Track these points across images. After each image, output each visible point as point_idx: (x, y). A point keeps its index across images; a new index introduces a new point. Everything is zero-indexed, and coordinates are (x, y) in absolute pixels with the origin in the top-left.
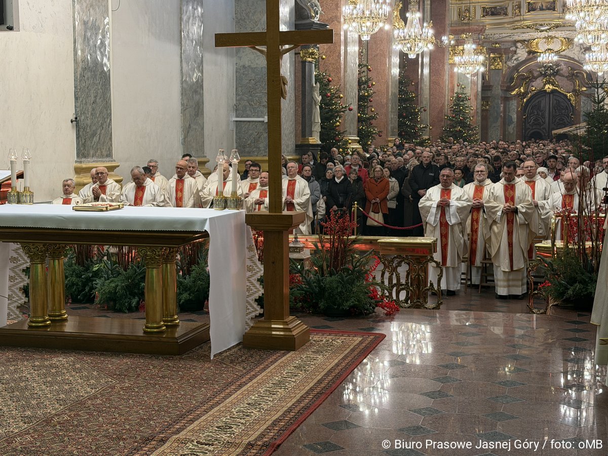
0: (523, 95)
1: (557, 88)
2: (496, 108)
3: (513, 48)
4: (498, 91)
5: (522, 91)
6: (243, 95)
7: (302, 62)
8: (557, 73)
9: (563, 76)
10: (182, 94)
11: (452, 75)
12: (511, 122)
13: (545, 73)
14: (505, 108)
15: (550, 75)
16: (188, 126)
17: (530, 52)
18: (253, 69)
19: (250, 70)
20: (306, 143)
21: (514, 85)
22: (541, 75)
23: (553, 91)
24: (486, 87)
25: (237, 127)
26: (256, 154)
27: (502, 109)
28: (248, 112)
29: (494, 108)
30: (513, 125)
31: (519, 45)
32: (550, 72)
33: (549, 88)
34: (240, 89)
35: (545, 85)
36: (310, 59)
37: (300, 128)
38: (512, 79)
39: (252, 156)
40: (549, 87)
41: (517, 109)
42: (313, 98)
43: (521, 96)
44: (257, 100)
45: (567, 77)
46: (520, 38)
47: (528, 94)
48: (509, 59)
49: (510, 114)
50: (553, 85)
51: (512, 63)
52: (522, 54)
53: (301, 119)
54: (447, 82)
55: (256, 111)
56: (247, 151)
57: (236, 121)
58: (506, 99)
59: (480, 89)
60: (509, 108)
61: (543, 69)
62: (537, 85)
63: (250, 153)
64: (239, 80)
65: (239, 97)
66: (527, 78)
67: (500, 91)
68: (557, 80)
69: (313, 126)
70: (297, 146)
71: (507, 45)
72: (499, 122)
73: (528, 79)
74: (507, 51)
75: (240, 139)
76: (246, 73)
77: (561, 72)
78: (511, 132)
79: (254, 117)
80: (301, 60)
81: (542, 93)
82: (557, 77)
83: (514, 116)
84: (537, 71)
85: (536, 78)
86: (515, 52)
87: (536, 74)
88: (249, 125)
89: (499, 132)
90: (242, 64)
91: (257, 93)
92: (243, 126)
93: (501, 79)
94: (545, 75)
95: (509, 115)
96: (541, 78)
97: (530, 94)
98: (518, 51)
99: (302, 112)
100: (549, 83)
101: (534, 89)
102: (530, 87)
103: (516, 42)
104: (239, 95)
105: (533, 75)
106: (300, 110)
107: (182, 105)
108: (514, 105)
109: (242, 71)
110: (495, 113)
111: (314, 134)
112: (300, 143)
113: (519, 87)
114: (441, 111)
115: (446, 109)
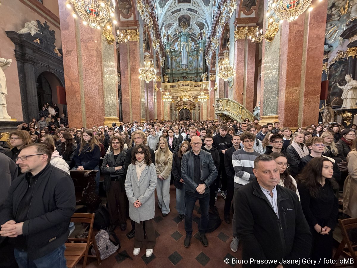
3: (177, 98)
4: (174, 108)
8: (186, 104)
12: (177, 116)
14: (175, 112)
15: (185, 105)
17: (181, 99)
23: (186, 109)
24: (171, 107)
30: (177, 117)
31: (178, 97)
32: (185, 104)
38: (176, 106)
40: (185, 108)
43: (179, 109)
45: (189, 105)
46: (179, 95)
48: (176, 100)
51: (177, 101)
52: (179, 99)
54: (162, 104)
58: (175, 110)
62: (182, 107)
68: (187, 106)
71: (175, 97)
72: (174, 116)
73: (180, 106)
74: (175, 98)
81: (183, 109)
83: (177, 114)
85: (182, 105)
86: (177, 99)
93: (174, 105)
94: (184, 105)
97: (181, 109)
98: (178, 98)
100: (185, 106)
103: (177, 96)
108: (177, 111)
110: (173, 113)
113: (178, 107)
114: (160, 112)
115: (162, 112)
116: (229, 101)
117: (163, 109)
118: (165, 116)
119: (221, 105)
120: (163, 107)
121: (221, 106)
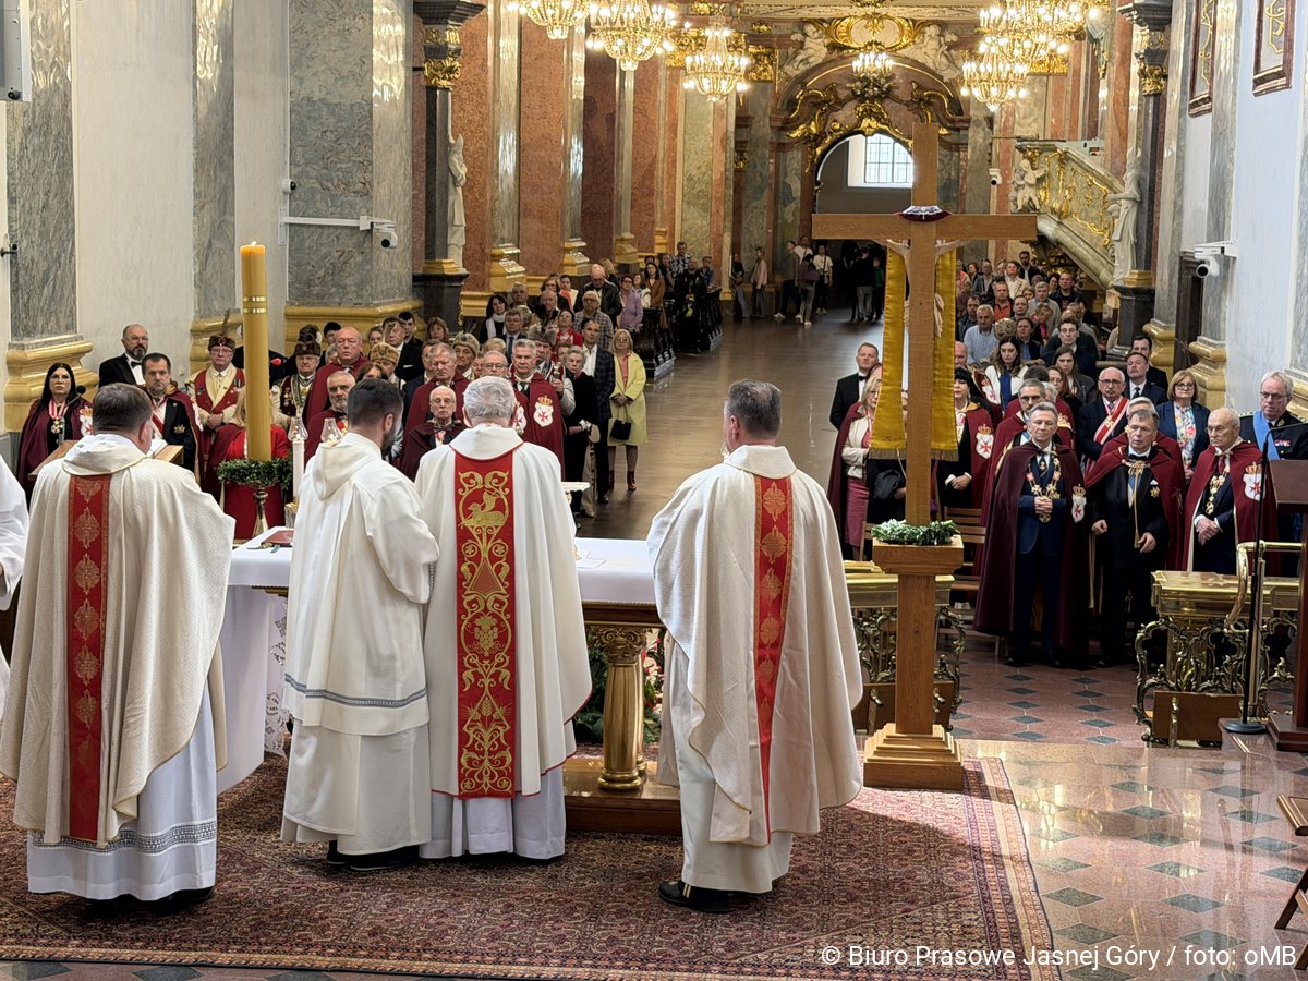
0: (815, 140)
1: (886, 128)
2: (758, 167)
4: (763, 129)
5: (814, 129)
6: (307, 164)
7: (427, 88)
8: (887, 95)
9: (901, 102)
10: (196, 171)
11: (672, 94)
12: (789, 198)
13: (863, 93)
14: (777, 167)
15: (872, 99)
16: (207, 241)
18: (333, 108)
19: (325, 109)
20: (436, 272)
21: (798, 118)
22: (855, 96)
24: (743, 121)
25: (291, 238)
26: (337, 299)
27: (771, 168)
28: (318, 205)
29: (755, 166)
30: (793, 206)
32: (872, 92)
33: (869, 126)
34: (299, 149)
35: (861, 119)
36: (444, 83)
37: (423, 238)
38: (791, 103)
39: (326, 305)
40: (869, 124)
41: (804, 167)
42: (450, 169)
43: (812, 140)
44: (341, 177)
45: (907, 104)
46: (813, 15)
47: (826, 137)
49: (788, 180)
50: (878, 120)
53: (424, 217)
54: (662, 108)
55: (339, 203)
56: (315, 292)
57: (291, 225)
58: (781, 148)
59: (732, 128)
60: (785, 167)
61: (858, 84)
62: (844, 118)
63: (323, 297)
64: (298, 130)
65: (299, 168)
66: (825, 102)
67: (768, 130)
68: (888, 108)
69: (450, 232)
70: (416, 278)
71: (784, 29)
72: (765, 199)
73: (827, 104)
74: (784, 41)
75: (299, 265)
76: (316, 114)
77: (896, 92)
78: (790, 221)
79: (332, 215)
80: (424, 83)
82: (887, 101)
83: (797, 186)
84: (846, 88)
85: (841, 103)
87: (843, 94)
88: (322, 233)
89: (765, 219)
90: (304, 94)
91: (341, 161)
92: (306, 235)
93: (771, 102)
94: (862, 98)
95: (785, 183)
96: (853, 104)
97: (829, 138)
99: (427, 203)
100: (869, 113)
101: (838, 127)
102: (830, 121)
104: (298, 165)
105: (836, 97)
106: (422, 196)
107: (197, 195)
108: (795, 159)
109: (306, 109)
110: (758, 179)
111: (452, 251)
112: (421, 272)
113: (808, 121)
114: (650, 173)
115: (661, 169)
116: (1068, 159)
117: (672, 149)
118: (688, 202)
119: (1031, 177)
120: (673, 128)
121: (1031, 186)
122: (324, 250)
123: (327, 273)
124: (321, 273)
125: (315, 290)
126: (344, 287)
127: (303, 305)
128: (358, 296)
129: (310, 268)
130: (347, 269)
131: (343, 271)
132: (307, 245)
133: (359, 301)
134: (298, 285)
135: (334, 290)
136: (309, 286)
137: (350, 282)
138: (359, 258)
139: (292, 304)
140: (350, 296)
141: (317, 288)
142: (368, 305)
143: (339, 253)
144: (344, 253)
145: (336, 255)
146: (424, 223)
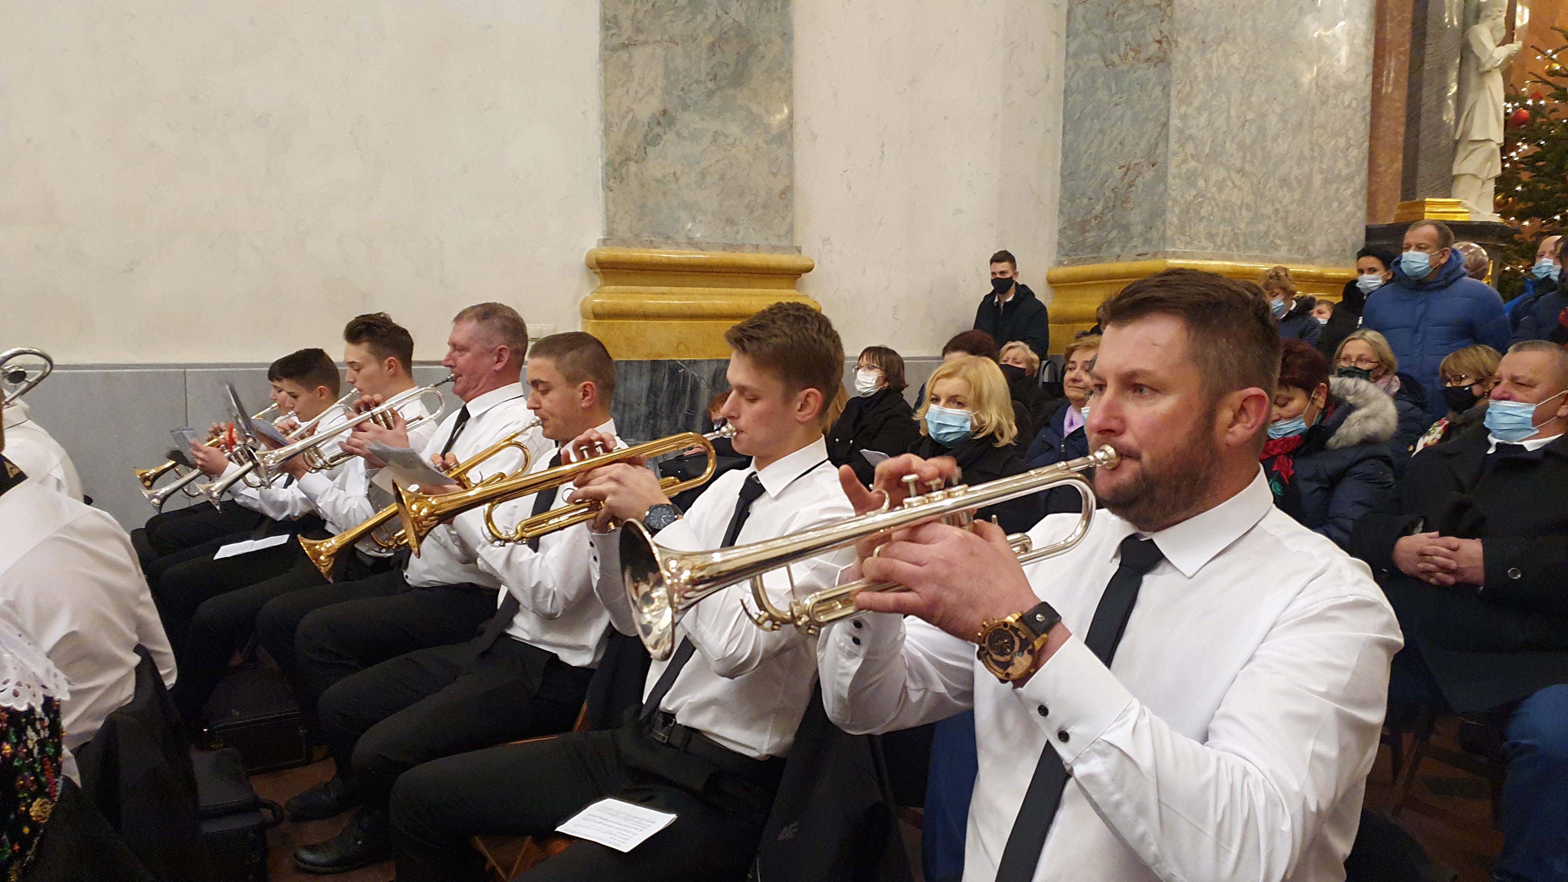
6: (1088, 30)
34: (1079, 8)
39: (1099, 260)
44: (1130, 38)
53: (1402, 130)
56: (1089, 241)
65: (1077, 41)
69: (1461, 154)
70: (1370, 233)
75: (1072, 198)
88: (1102, 141)
92: (1082, 149)
104: (1076, 35)
111: (1461, 187)
112: (1381, 220)
122: (1104, 168)
123: (1106, 207)
124: (1099, 208)
125: (1091, 237)
126: (1126, 228)
127: (1073, 263)
128: (1147, 241)
129: (1085, 201)
130: (1133, 196)
131: (1126, 200)
132: (1083, 165)
133: (1146, 249)
134: (1069, 232)
135: (1114, 234)
136: (1084, 231)
137: (1135, 217)
138: (1149, 174)
139: (1060, 263)
140: (1135, 242)
141: (1093, 234)
142: (1155, 255)
143: (1124, 170)
144: (1128, 169)
145: (1119, 173)
146: (1401, 139)
